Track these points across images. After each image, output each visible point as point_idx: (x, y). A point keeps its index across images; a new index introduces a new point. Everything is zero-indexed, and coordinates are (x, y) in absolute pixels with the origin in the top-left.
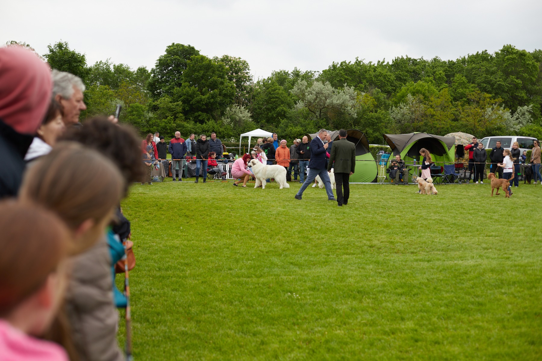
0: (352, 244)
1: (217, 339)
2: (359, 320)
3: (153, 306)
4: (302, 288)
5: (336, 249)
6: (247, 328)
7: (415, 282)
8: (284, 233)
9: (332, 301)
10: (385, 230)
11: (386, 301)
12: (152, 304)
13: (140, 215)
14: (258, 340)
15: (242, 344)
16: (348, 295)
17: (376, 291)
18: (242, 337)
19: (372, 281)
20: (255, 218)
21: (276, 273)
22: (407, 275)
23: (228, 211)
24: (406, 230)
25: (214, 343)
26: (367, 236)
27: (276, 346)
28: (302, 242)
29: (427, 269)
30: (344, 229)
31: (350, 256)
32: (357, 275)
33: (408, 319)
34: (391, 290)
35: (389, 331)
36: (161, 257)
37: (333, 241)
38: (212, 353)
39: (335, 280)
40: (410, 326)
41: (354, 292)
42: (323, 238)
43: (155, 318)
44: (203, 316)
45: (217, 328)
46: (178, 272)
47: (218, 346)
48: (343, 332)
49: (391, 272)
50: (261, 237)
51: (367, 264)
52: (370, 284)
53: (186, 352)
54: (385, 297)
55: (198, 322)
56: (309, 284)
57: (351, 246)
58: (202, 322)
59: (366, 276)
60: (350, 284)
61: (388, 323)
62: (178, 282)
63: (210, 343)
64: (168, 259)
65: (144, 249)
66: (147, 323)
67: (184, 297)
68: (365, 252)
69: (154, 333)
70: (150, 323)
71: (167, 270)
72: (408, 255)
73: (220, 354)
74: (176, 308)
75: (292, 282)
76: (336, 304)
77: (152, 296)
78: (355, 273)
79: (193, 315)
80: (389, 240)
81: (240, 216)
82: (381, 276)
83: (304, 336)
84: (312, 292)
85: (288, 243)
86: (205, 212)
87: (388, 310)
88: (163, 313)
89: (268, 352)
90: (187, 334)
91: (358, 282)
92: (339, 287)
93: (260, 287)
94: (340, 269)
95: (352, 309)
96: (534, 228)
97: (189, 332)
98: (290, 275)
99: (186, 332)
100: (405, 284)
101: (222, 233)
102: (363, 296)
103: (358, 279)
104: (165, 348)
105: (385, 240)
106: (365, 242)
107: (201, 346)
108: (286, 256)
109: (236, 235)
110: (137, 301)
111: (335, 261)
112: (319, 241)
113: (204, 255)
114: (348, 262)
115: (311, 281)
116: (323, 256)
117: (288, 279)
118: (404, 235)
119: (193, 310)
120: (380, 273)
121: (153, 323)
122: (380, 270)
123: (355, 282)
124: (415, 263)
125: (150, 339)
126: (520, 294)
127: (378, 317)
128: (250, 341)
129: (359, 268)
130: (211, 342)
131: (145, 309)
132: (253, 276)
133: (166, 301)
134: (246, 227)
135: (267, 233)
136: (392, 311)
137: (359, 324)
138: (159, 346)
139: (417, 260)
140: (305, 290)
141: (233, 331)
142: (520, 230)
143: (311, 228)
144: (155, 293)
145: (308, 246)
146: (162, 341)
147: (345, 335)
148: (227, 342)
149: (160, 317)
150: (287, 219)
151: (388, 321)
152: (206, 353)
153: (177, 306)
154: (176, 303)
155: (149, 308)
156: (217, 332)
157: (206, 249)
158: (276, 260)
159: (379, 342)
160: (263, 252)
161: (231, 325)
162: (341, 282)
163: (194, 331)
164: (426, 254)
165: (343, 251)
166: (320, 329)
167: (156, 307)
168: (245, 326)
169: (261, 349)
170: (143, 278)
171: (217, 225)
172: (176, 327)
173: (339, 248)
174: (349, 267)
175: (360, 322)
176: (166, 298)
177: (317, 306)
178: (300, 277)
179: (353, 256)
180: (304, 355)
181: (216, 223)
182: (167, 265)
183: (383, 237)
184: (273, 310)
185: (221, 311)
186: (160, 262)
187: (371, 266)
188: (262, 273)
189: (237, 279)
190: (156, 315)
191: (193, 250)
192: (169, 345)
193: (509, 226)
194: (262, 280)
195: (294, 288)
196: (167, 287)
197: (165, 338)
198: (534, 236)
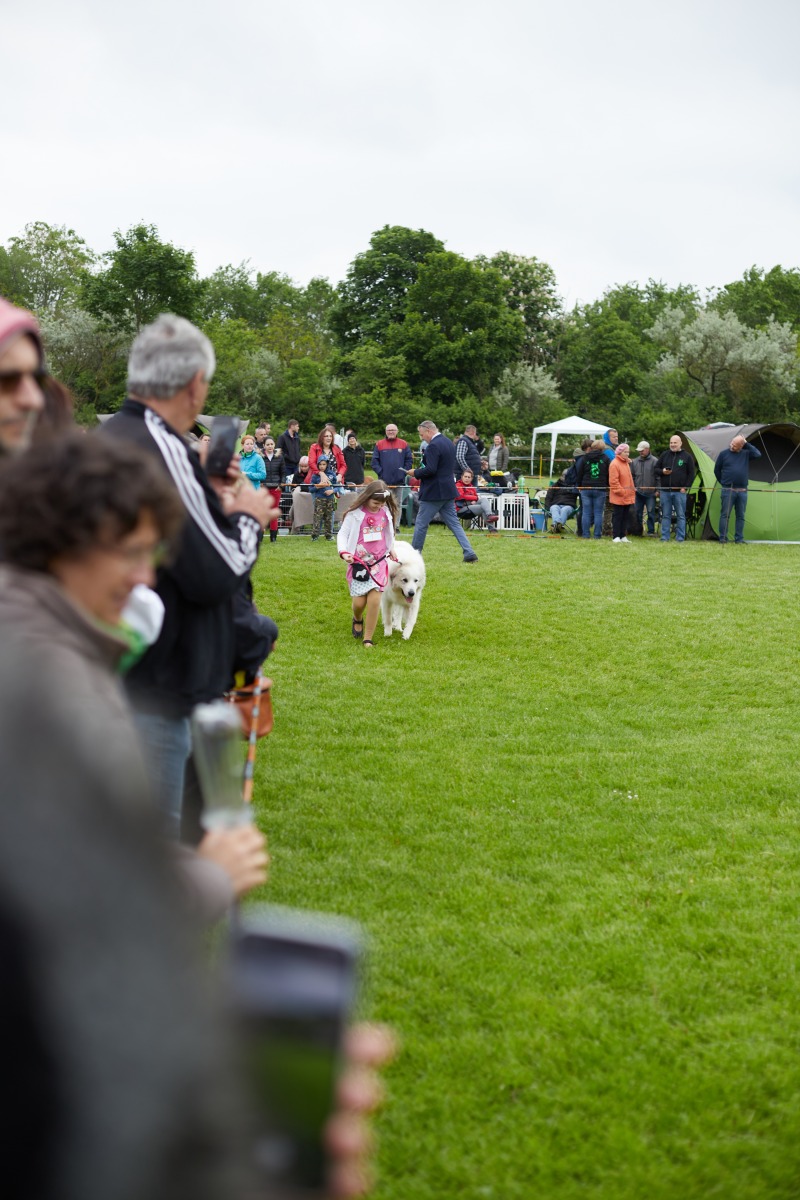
0: (766, 684)
1: (454, 887)
2: (767, 853)
3: (321, 811)
4: (647, 781)
5: (730, 693)
6: (519, 866)
8: (619, 654)
9: (710, 810)
12: (320, 807)
13: (305, 610)
14: (541, 891)
15: (507, 899)
16: (747, 798)
18: (508, 885)
20: (556, 619)
21: (592, 745)
23: (496, 603)
25: (447, 897)
27: (579, 906)
28: (654, 675)
30: (751, 648)
31: (760, 711)
32: (770, 754)
36: (344, 705)
37: (725, 675)
38: (442, 917)
39: (721, 763)
41: (761, 792)
42: (702, 669)
43: (324, 838)
44: (428, 836)
45: (455, 864)
46: (378, 740)
47: (455, 903)
48: (728, 879)
50: (566, 662)
53: (386, 913)
55: (416, 849)
56: (663, 772)
57: (764, 687)
58: (424, 850)
60: (753, 773)
62: (378, 761)
63: (437, 896)
64: (358, 710)
65: (309, 686)
66: (307, 849)
67: (388, 793)
68: (793, 701)
69: (320, 870)
70: (313, 850)
71: (355, 733)
73: (458, 921)
74: (370, 817)
75: (626, 765)
76: (720, 817)
77: (321, 790)
79: (405, 833)
81: (521, 614)
83: (644, 886)
84: (668, 790)
85: (624, 677)
86: (445, 605)
88: (343, 828)
89: (560, 918)
90: (391, 874)
92: (729, 781)
93: (555, 775)
94: (734, 740)
95: (753, 829)
97: (395, 870)
98: (624, 751)
99: (389, 870)
101: (481, 652)
104: (342, 903)
107: (418, 902)
108: (618, 706)
109: (511, 659)
110: (289, 799)
111: (727, 723)
112: (693, 675)
113: (438, 702)
114: (753, 724)
115: (668, 765)
116: (699, 708)
117: (617, 760)
119: (406, 822)
121: (320, 849)
123: (766, 770)
125: (311, 883)
128: (523, 894)
130: (441, 893)
131: (304, 817)
132: (541, 749)
133: (351, 801)
134: (534, 639)
135: (579, 655)
137: (765, 863)
138: (329, 900)
140: (653, 786)
141: (489, 871)
143: (678, 644)
144: (327, 784)
145: (669, 685)
146: (336, 887)
147: (733, 886)
148: (473, 895)
149: (335, 835)
150: (626, 623)
152: (427, 917)
153: (374, 814)
154: (370, 807)
155: (313, 815)
156: (455, 872)
157: (443, 689)
158: (593, 715)
160: (567, 697)
161: (485, 858)
162: (733, 768)
163: (406, 868)
165: (745, 698)
166: (678, 872)
167: (327, 815)
168: (517, 861)
169: (546, 913)
170: (304, 749)
171: (471, 635)
172: (367, 858)
173: (736, 693)
174: (754, 735)
176: (350, 796)
177: (675, 822)
178: (645, 753)
179: (766, 709)
180: (638, 929)
181: (470, 630)
182: (358, 721)
184: (580, 828)
185: (467, 826)
186: (343, 714)
188: (561, 744)
189: (506, 757)
190: (326, 831)
191: (416, 690)
192: (351, 898)
194: (559, 759)
195: (630, 779)
196: (353, 770)
197: (343, 883)
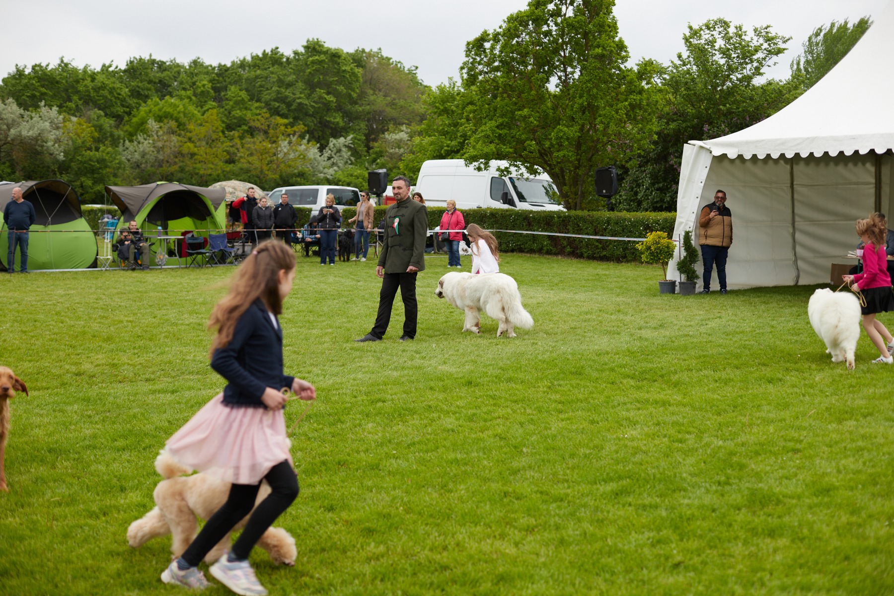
2: (47, 497)
7: (149, 427)
10: (104, 345)
11: (97, 462)
17: (80, 447)
19: (75, 431)
22: (135, 416)
24: (141, 343)
26: (72, 357)
29: (169, 404)
31: (41, 393)
33: (132, 488)
34: (106, 443)
35: (97, 511)
40: (134, 500)
48: (17, 519)
49: (108, 414)
51: (69, 404)
52: (70, 435)
54: (95, 455)
59: (64, 424)
61: (98, 498)
72: (139, 383)
78: (46, 420)
80: (110, 361)
82: (91, 422)
87: (98, 476)
91: (50, 435)
96: (348, 330)
100: (130, 431)
102: (57, 458)
103: (51, 429)
105: (103, 362)
106: (67, 367)
118: (136, 351)
120: (90, 417)
122: (90, 412)
123: (45, 435)
124: (151, 397)
126: (316, 434)
127: (82, 489)
129: (54, 411)
136: (105, 478)
137: (47, 503)
139: (154, 392)
142: (326, 334)
147: (21, 524)
151: (98, 495)
159: (80, 530)
164: (170, 380)
175: (48, 501)
183: (100, 356)
187: (76, 407)
193: (309, 329)
198: (347, 341)
